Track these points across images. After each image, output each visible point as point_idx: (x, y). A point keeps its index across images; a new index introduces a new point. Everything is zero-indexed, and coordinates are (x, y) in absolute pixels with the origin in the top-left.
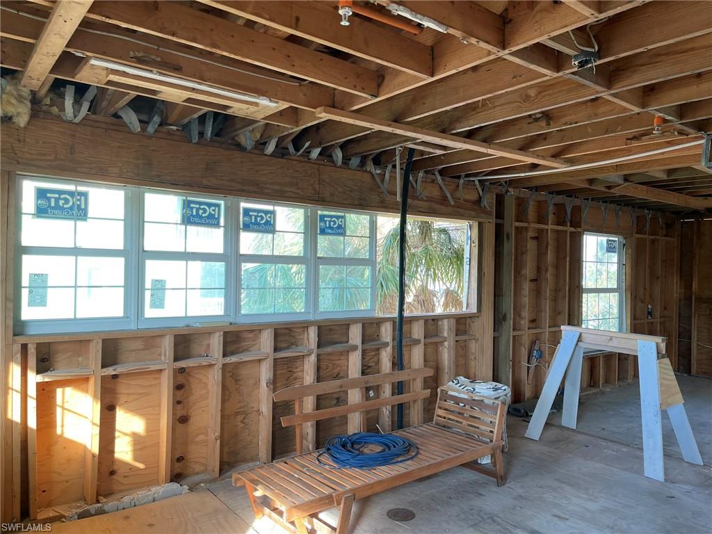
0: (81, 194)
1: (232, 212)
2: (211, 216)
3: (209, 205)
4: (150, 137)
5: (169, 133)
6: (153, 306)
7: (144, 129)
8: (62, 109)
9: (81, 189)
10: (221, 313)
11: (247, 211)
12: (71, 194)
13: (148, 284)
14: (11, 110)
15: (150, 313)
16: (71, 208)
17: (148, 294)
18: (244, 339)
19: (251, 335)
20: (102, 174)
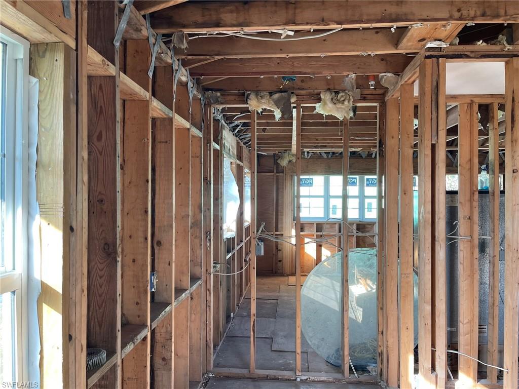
0: (311, 179)
1: (362, 181)
2: (353, 182)
3: (353, 178)
4: (330, 159)
5: (336, 156)
6: (333, 214)
7: (328, 157)
8: (304, 155)
9: (311, 177)
10: (358, 217)
11: (368, 180)
12: (308, 179)
13: (331, 207)
14: (291, 159)
15: (332, 216)
16: (308, 183)
17: (331, 210)
18: (367, 228)
19: (370, 226)
20: (315, 172)
